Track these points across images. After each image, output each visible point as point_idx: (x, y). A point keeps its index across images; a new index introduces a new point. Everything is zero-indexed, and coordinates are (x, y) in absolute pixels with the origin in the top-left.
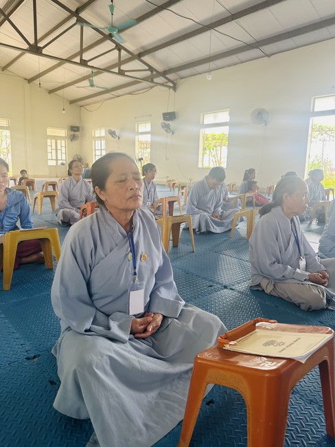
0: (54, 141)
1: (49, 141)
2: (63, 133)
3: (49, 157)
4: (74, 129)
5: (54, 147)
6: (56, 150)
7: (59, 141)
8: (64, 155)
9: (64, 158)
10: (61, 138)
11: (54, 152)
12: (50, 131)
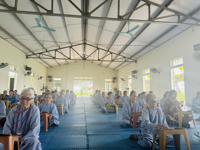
0: (107, 83)
1: (106, 83)
2: (111, 80)
3: (106, 89)
4: (115, 78)
5: (107, 85)
6: (108, 86)
7: (109, 83)
8: (111, 88)
9: (111, 89)
10: (110, 82)
11: (107, 87)
12: (106, 80)
